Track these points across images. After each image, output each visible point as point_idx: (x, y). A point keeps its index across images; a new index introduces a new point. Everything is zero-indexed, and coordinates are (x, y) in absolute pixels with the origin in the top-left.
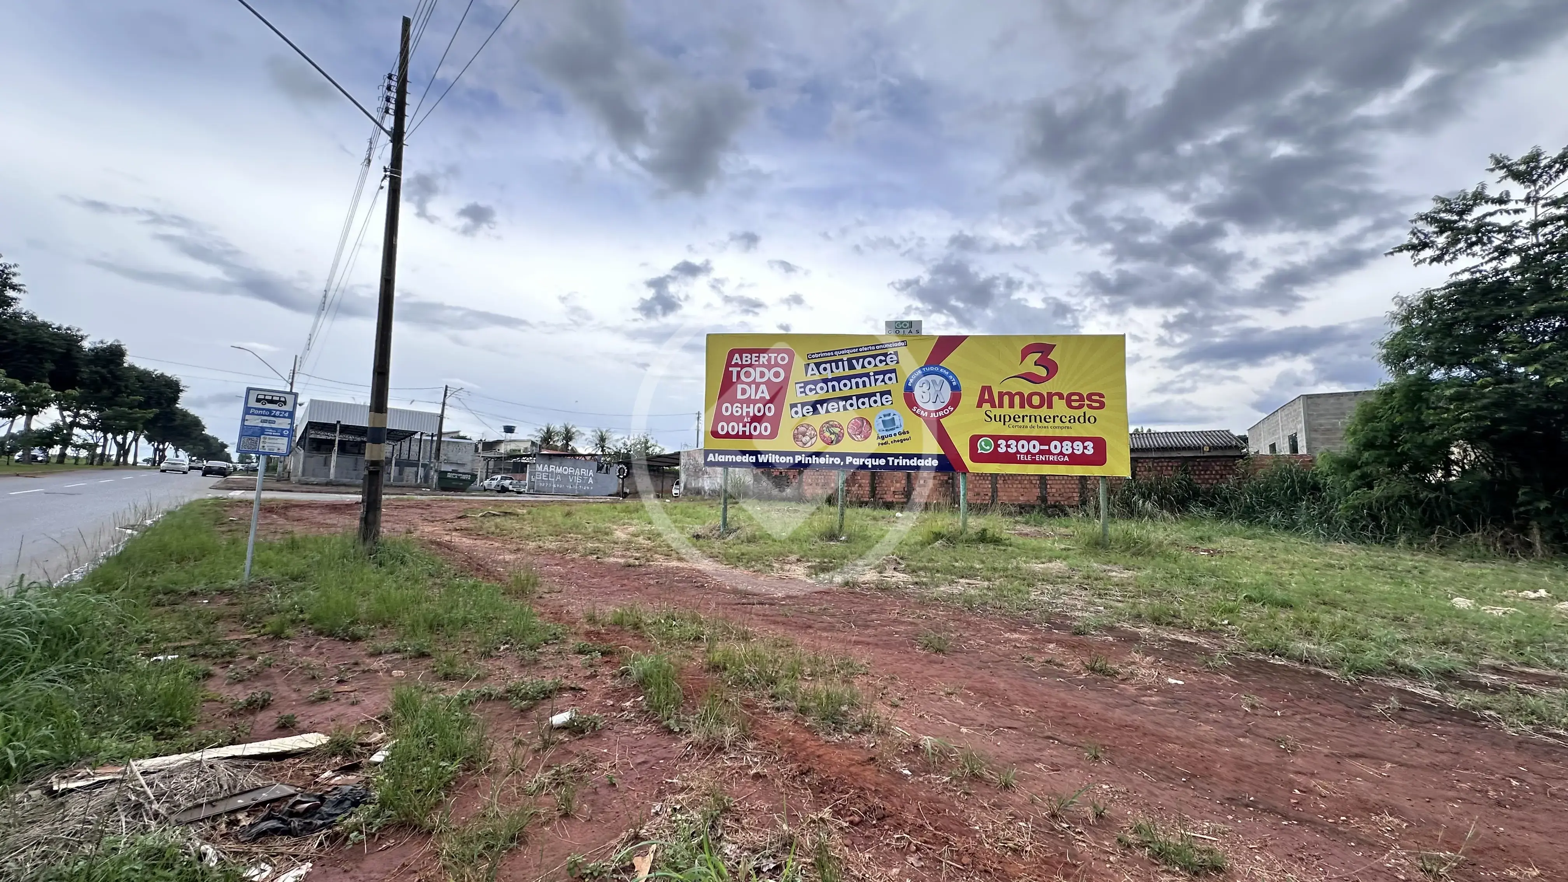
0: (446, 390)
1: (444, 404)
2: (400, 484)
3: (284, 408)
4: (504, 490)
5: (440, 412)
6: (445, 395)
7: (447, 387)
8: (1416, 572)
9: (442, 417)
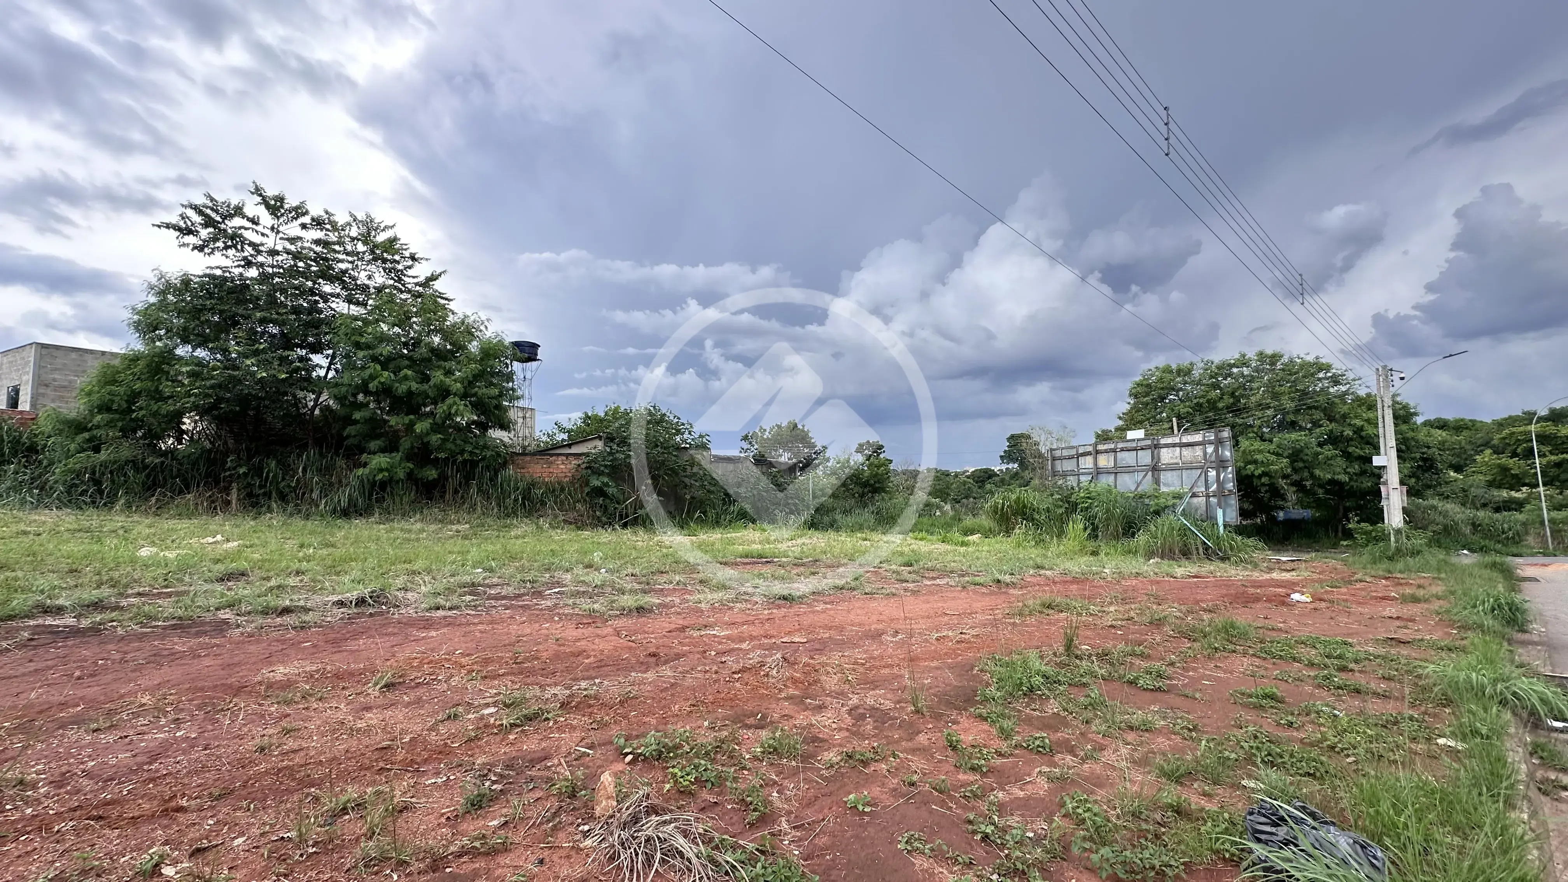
8: (121, 532)
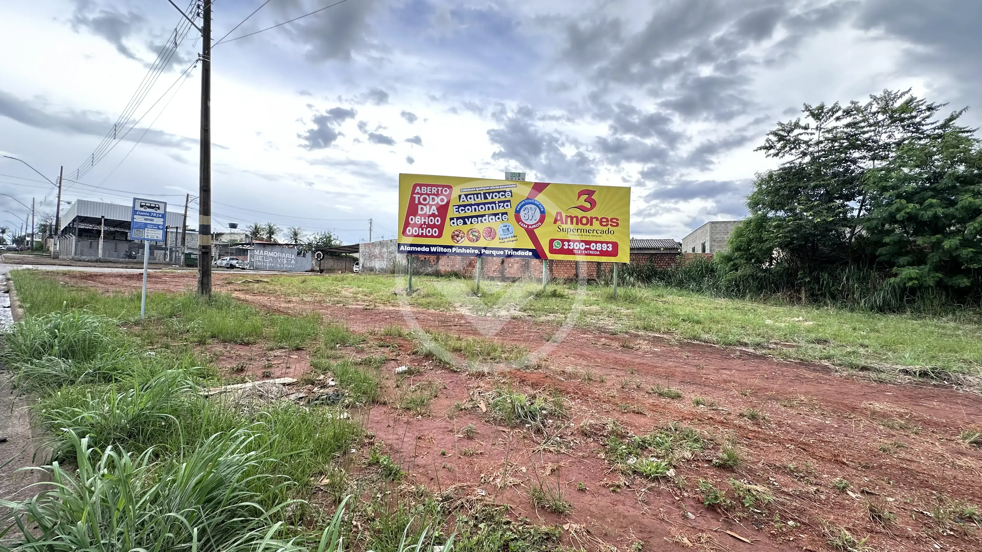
0: (188, 197)
1: (186, 207)
2: (154, 261)
3: (158, 211)
4: (232, 267)
5: (183, 212)
6: (187, 201)
7: (188, 195)
9: (185, 216)
